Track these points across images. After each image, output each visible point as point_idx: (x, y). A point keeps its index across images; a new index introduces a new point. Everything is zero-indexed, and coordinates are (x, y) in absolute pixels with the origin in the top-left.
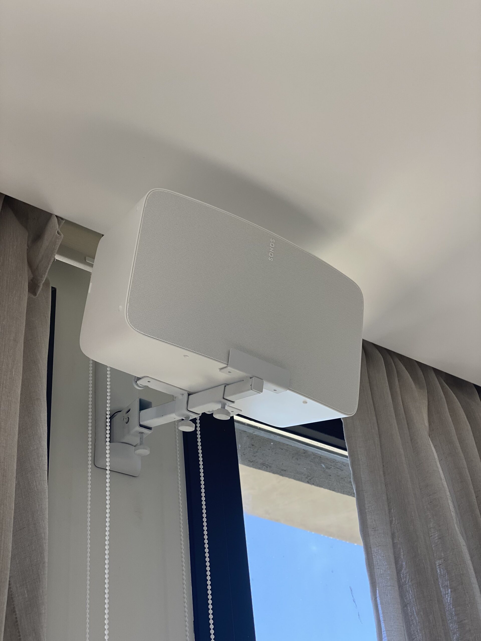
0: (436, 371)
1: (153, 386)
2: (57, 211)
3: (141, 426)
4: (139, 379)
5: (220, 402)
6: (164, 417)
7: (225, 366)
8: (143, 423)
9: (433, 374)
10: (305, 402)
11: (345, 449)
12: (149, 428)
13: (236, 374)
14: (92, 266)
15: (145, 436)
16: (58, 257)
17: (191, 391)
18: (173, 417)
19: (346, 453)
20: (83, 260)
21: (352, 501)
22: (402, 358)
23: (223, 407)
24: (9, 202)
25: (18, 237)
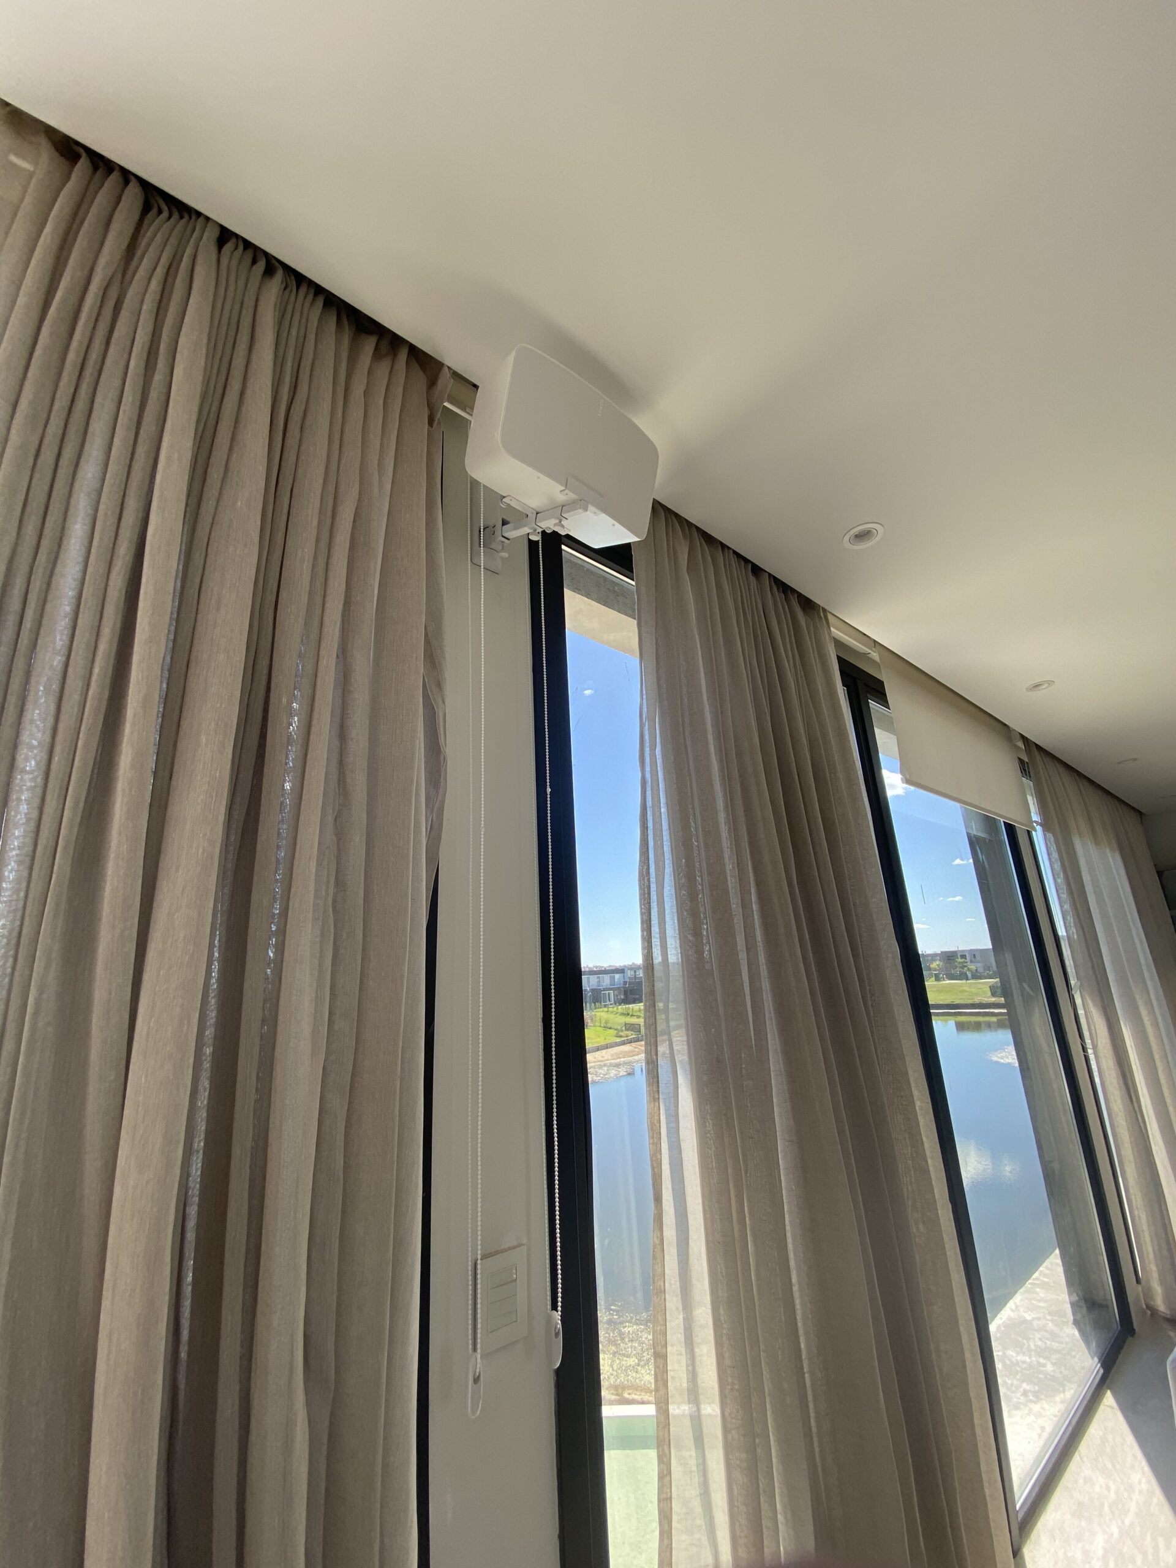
0: (698, 529)
1: (514, 504)
2: (448, 362)
3: (503, 537)
4: (504, 497)
5: (558, 518)
6: (519, 530)
7: (563, 488)
8: (506, 535)
9: (694, 528)
10: (614, 525)
11: (633, 580)
12: (508, 539)
13: (572, 496)
14: (472, 415)
15: (505, 545)
16: (446, 404)
17: (538, 510)
18: (526, 530)
19: (633, 583)
20: (464, 409)
21: (635, 622)
22: (676, 515)
23: (560, 521)
24: (414, 351)
25: (420, 380)
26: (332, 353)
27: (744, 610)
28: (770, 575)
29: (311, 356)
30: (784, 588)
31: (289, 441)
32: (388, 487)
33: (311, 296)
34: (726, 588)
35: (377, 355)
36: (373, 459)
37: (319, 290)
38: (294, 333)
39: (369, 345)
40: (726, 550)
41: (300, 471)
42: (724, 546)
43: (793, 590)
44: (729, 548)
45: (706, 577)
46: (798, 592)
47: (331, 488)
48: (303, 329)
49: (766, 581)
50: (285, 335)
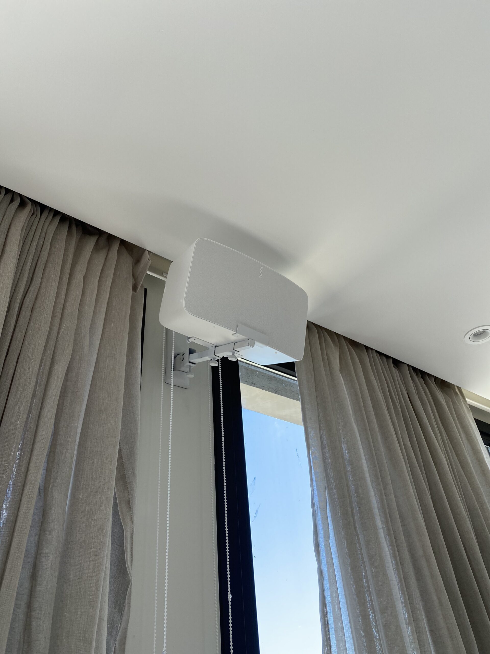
0: (344, 338)
1: (197, 342)
2: (148, 247)
3: (190, 362)
4: (190, 338)
5: (232, 351)
6: (202, 358)
7: (235, 333)
12: (194, 364)
13: (240, 337)
14: (166, 277)
15: (192, 368)
16: (147, 273)
17: (217, 345)
18: (207, 358)
22: (326, 330)
23: (233, 354)
24: (123, 243)
25: (127, 261)
26: (62, 254)
27: (391, 397)
28: (409, 366)
29: (46, 257)
30: (423, 374)
31: (21, 321)
32: (98, 343)
33: (51, 217)
34: (375, 383)
35: (97, 249)
36: (87, 323)
37: (56, 213)
38: (35, 244)
39: (91, 243)
40: (370, 351)
41: (26, 342)
42: (367, 348)
43: (429, 375)
44: (372, 349)
45: (356, 375)
46: (434, 376)
47: (50, 352)
48: (42, 240)
49: (406, 371)
50: (28, 247)
